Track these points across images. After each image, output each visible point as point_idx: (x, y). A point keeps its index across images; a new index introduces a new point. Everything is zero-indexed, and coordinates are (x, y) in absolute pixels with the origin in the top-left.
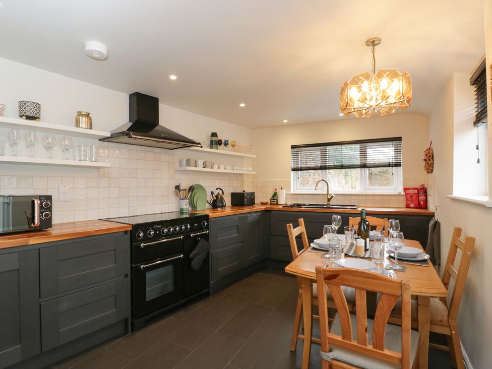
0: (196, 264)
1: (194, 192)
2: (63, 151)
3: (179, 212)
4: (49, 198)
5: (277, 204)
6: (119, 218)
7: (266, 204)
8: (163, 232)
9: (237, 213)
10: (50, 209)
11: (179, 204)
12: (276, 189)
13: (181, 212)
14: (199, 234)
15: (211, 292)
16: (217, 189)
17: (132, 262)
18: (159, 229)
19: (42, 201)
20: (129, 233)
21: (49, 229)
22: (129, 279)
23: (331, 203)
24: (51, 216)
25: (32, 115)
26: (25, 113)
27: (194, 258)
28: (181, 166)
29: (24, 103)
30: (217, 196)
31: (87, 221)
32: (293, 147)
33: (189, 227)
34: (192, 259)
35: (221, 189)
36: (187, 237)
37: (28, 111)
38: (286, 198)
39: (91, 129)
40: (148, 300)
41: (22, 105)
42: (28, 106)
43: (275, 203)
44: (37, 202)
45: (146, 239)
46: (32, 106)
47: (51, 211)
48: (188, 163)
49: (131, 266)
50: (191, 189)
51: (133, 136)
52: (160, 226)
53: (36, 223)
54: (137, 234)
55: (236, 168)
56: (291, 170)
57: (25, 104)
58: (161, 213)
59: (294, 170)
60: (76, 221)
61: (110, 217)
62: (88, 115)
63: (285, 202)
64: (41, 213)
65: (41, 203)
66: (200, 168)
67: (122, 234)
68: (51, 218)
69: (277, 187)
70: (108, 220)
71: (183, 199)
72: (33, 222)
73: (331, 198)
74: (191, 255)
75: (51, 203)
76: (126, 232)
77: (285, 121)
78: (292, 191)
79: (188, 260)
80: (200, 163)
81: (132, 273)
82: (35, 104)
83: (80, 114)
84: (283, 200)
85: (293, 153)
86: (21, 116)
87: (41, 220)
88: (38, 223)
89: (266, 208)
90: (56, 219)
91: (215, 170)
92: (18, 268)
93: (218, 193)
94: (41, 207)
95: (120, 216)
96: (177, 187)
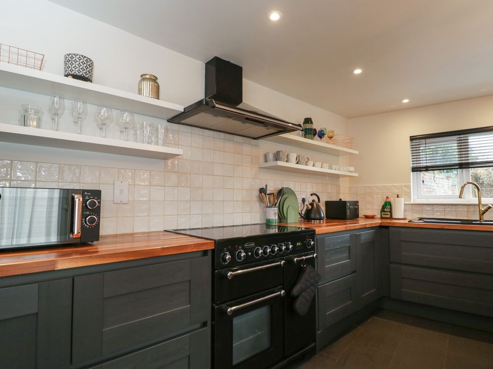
0: (301, 306)
1: (285, 196)
2: (121, 132)
3: (265, 224)
4: (97, 194)
5: (391, 218)
6: (190, 229)
7: (372, 217)
8: (257, 254)
9: (348, 229)
10: (97, 211)
11: (265, 213)
12: (387, 198)
13: (268, 224)
14: (304, 258)
15: (318, 348)
16: (311, 195)
17: (213, 300)
18: (251, 250)
19: (87, 198)
20: (210, 254)
21: (95, 243)
22: (208, 329)
23: (486, 217)
24: (99, 223)
25: (81, 74)
26: (72, 70)
27: (298, 296)
28: (266, 161)
29: (70, 56)
30: (312, 204)
31: (149, 233)
32: (412, 139)
33: (291, 247)
34: (295, 298)
35: (317, 195)
36: (289, 262)
37: (75, 67)
38: (405, 211)
39: (158, 99)
40: (235, 362)
41: (69, 59)
42: (76, 61)
43: (389, 216)
44: (78, 199)
45: (233, 264)
46: (82, 61)
47: (99, 216)
48: (277, 157)
49: (213, 308)
50: (281, 192)
51: (217, 106)
52: (253, 244)
53: (76, 233)
54: (221, 256)
55: (334, 167)
56: (410, 170)
57: (72, 58)
58: (243, 225)
59: (415, 170)
60: (134, 232)
61: (179, 228)
62: (154, 79)
63: (404, 216)
64: (84, 216)
65: (84, 201)
66: (292, 164)
67: (200, 254)
68: (98, 226)
69: (389, 195)
70: (176, 232)
71: (269, 207)
72: (72, 231)
73: (486, 210)
74: (295, 291)
75: (99, 203)
76: (205, 253)
77: (406, 101)
78: (414, 199)
79: (290, 299)
80: (293, 157)
81: (213, 320)
82: (85, 59)
83: (143, 78)
84: (400, 213)
85: (412, 147)
86: (67, 76)
87: (82, 227)
88: (78, 233)
89: (381, 223)
90: (106, 228)
91: (309, 168)
92: (36, 311)
93: (313, 201)
94: (84, 207)
95: (191, 228)
96: (262, 191)
